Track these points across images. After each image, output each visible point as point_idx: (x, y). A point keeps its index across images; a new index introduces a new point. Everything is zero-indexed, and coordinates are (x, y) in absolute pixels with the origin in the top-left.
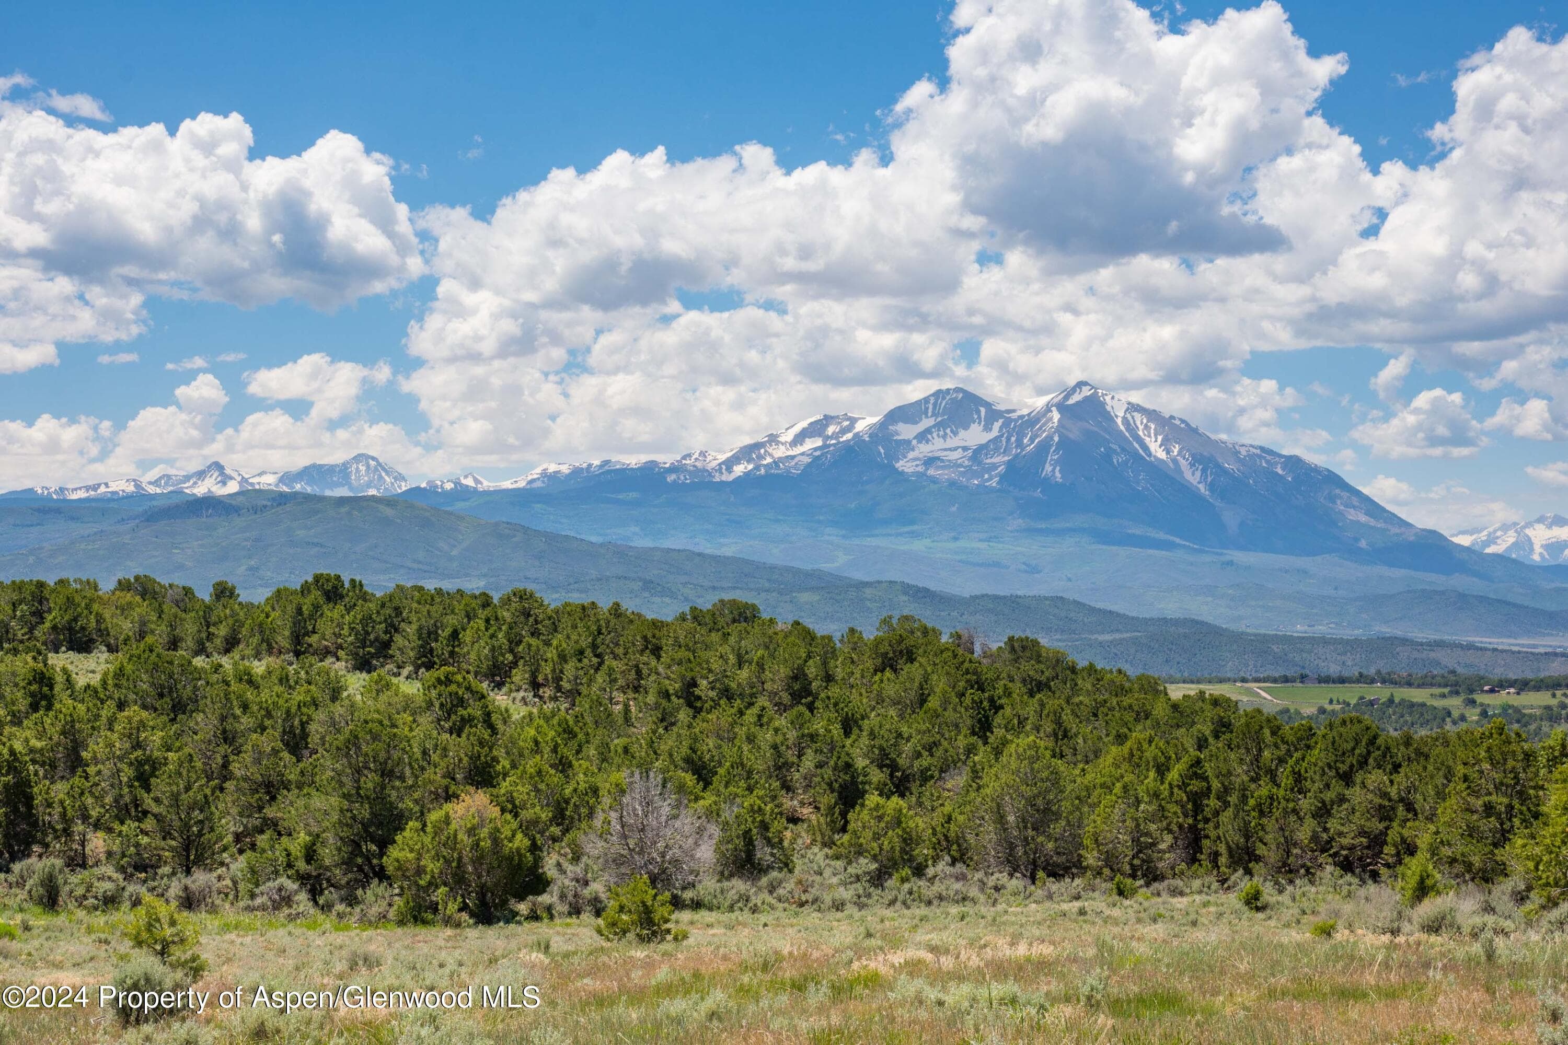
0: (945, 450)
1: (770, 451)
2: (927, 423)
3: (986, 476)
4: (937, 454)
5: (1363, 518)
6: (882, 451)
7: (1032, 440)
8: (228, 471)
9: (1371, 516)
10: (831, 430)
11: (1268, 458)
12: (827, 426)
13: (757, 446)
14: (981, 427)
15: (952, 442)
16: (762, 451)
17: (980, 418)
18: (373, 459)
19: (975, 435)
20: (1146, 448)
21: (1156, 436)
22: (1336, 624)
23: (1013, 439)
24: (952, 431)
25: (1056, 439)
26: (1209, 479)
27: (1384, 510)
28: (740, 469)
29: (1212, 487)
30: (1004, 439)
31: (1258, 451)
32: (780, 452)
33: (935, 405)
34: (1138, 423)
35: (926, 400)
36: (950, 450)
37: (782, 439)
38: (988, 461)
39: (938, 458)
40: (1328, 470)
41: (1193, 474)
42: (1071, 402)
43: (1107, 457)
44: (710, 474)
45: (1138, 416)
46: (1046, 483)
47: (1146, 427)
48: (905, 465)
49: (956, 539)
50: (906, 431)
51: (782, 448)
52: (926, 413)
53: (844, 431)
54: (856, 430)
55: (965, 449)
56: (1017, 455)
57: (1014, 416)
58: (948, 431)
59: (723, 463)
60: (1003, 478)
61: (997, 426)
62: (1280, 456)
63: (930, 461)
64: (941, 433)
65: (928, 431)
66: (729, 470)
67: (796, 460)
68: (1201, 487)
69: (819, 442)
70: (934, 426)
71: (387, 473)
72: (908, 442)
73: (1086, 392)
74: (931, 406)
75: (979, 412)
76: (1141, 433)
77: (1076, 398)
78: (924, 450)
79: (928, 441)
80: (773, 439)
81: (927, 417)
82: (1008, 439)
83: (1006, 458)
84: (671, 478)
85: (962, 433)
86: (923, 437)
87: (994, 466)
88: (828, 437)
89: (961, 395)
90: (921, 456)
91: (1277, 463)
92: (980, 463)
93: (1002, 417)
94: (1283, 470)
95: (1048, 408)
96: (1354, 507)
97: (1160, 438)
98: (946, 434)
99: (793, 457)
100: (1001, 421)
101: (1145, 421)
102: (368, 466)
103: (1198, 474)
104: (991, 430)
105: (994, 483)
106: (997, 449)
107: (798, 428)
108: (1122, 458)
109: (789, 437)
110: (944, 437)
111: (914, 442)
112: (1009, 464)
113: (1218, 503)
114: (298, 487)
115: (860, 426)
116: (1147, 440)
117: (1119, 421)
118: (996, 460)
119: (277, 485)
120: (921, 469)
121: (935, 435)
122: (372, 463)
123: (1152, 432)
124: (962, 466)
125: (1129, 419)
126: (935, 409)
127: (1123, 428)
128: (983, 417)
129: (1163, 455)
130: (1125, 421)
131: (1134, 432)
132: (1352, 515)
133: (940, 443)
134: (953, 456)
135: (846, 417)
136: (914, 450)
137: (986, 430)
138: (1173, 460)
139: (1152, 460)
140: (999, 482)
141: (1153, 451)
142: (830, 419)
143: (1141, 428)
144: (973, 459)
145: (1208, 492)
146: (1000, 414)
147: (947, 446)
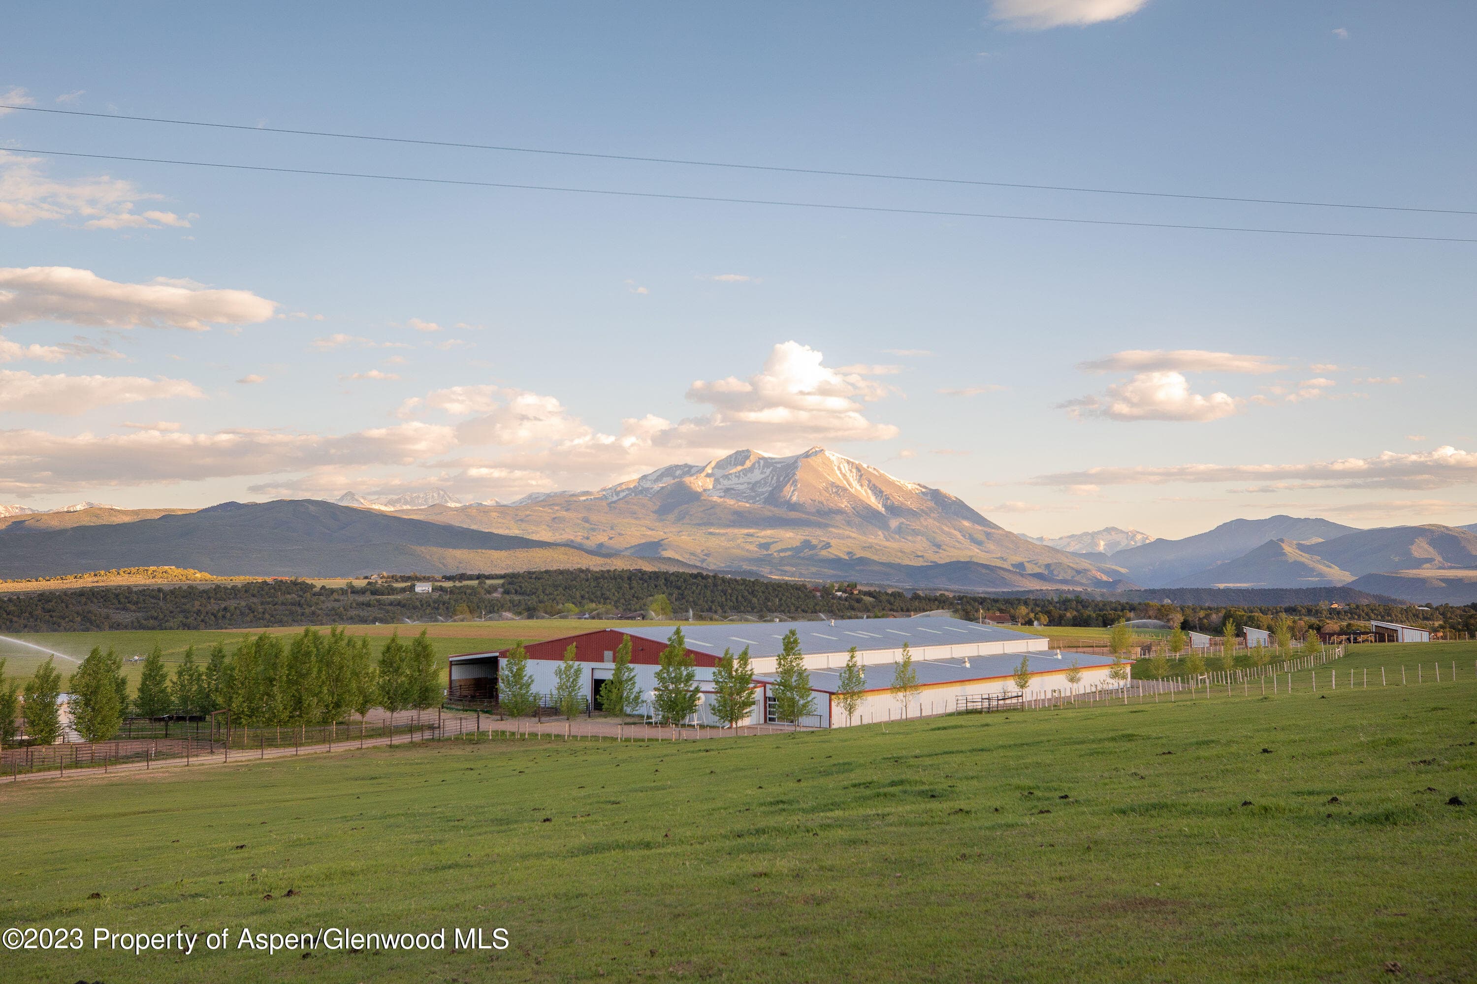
1: (642, 484)
2: (730, 469)
3: (758, 499)
4: (732, 487)
7: (785, 478)
12: (675, 471)
14: (760, 472)
15: (741, 480)
16: (637, 484)
17: (759, 466)
19: (757, 476)
20: (849, 484)
21: (855, 477)
23: (775, 478)
24: (743, 473)
25: (797, 478)
26: (884, 502)
28: (622, 495)
29: (885, 506)
30: (770, 478)
31: (918, 487)
32: (648, 485)
33: (736, 458)
34: (847, 470)
35: (730, 456)
36: (741, 484)
37: (650, 478)
38: (760, 490)
39: (733, 489)
40: (956, 498)
43: (827, 489)
44: (606, 497)
45: (846, 465)
46: (789, 503)
47: (851, 472)
50: (718, 473)
51: (649, 483)
52: (730, 464)
53: (685, 473)
54: (692, 473)
55: (749, 483)
56: (775, 488)
57: (779, 466)
58: (741, 473)
61: (768, 471)
62: (931, 490)
65: (730, 473)
67: (654, 490)
68: (880, 506)
69: (670, 480)
74: (733, 459)
75: (759, 463)
76: (847, 476)
79: (729, 479)
80: (645, 477)
82: (772, 478)
83: (771, 489)
85: (749, 475)
87: (763, 494)
88: (675, 477)
89: (750, 453)
91: (928, 494)
92: (755, 491)
93: (773, 466)
94: (931, 497)
95: (796, 462)
96: (967, 518)
97: (858, 479)
99: (653, 488)
100: (771, 468)
101: (850, 469)
102: (439, 494)
103: (879, 498)
104: (765, 473)
105: (761, 503)
106: (766, 483)
107: (659, 473)
108: (835, 489)
109: (654, 477)
110: (739, 477)
111: (721, 480)
112: (771, 493)
113: (888, 516)
114: (398, 507)
115: (693, 471)
116: (851, 479)
117: (836, 468)
118: (764, 490)
121: (733, 476)
122: (441, 492)
123: (855, 474)
124: (745, 493)
125: (842, 466)
126: (735, 461)
127: (838, 472)
128: (761, 465)
129: (859, 488)
130: (839, 469)
131: (844, 475)
132: (966, 523)
133: (735, 480)
134: (741, 487)
135: (686, 465)
136: (720, 484)
137: (762, 473)
138: (866, 491)
139: (853, 491)
140: (765, 503)
141: (854, 485)
142: (677, 467)
143: (849, 472)
144: (752, 489)
145: (883, 509)
146: (772, 464)
147: (739, 482)
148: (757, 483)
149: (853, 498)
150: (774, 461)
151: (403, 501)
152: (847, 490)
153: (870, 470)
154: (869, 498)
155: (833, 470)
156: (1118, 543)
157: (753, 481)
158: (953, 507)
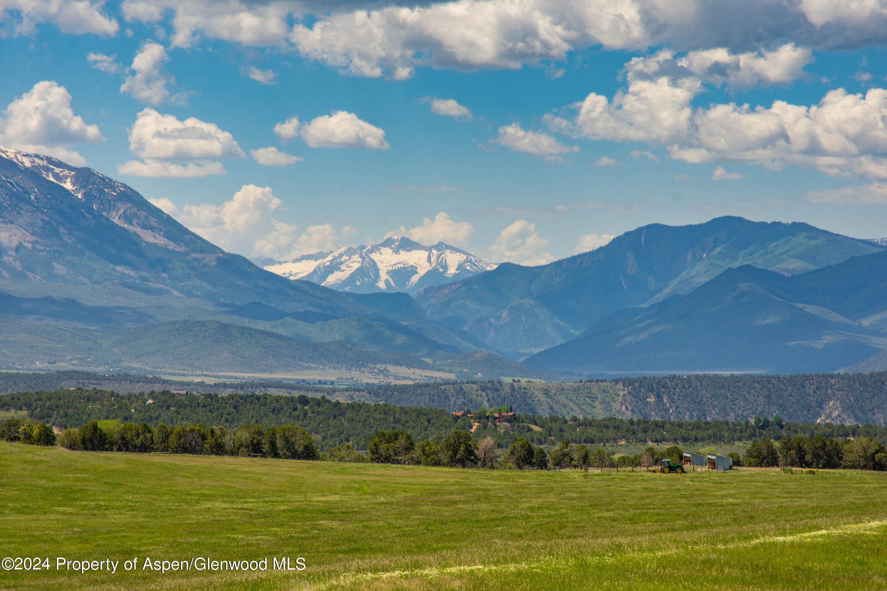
5: (161, 241)
9: (169, 239)
11: (57, 170)
22: (80, 359)
27: (186, 231)
31: (44, 163)
40: (125, 186)
62: (70, 168)
91: (66, 177)
94: (74, 184)
96: (152, 228)
132: (148, 237)
156: (413, 270)
158: (119, 204)
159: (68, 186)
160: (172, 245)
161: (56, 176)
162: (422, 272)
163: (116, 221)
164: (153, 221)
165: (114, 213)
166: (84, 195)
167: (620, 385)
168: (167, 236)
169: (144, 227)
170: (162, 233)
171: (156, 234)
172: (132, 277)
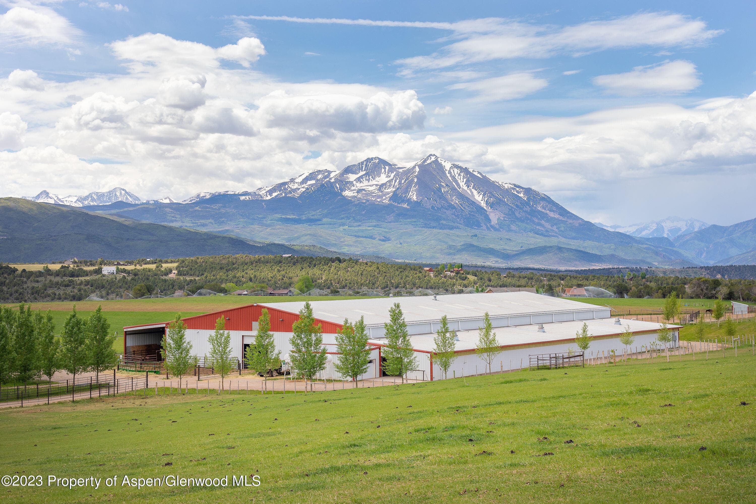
0: (368, 186)
1: (290, 186)
2: (362, 173)
3: (384, 198)
4: (363, 188)
5: (557, 216)
6: (338, 186)
7: (406, 181)
8: (50, 195)
9: (561, 215)
10: (320, 177)
11: (518, 189)
12: (318, 175)
13: (284, 184)
14: (385, 176)
15: (371, 183)
16: (287, 186)
17: (385, 171)
18: (123, 190)
19: (383, 179)
20: (458, 185)
21: (463, 179)
23: (398, 181)
24: (372, 177)
25: (416, 180)
26: (486, 199)
28: (274, 194)
29: (487, 203)
30: (394, 181)
31: (513, 186)
32: (296, 186)
33: (366, 165)
34: (456, 174)
35: (362, 163)
36: (370, 186)
37: (296, 181)
38: (385, 191)
39: (364, 190)
40: (545, 195)
41: (479, 196)
42: (426, 163)
43: (439, 190)
44: (261, 197)
45: (456, 170)
46: (409, 201)
47: (459, 175)
48: (347, 193)
49: (359, 226)
50: (352, 177)
51: (296, 184)
52: (362, 169)
53: (325, 177)
54: (331, 177)
55: (377, 185)
56: (398, 189)
57: (401, 170)
58: (371, 177)
59: (268, 191)
60: (391, 199)
61: (393, 175)
62: (522, 188)
63: (359, 191)
64: (367, 178)
65: (361, 177)
66: (271, 194)
67: (300, 190)
68: (482, 202)
69: (313, 182)
70: (364, 175)
71: (130, 196)
72: (352, 182)
73: (433, 158)
74: (364, 166)
75: (385, 168)
76: (457, 178)
77: (429, 161)
78: (359, 185)
79: (361, 182)
80: (292, 180)
81: (362, 171)
82: (396, 181)
83: (394, 189)
84: (242, 198)
85: (377, 179)
86: (359, 180)
87: (388, 193)
88: (318, 180)
89: (377, 160)
90: (357, 188)
91: (521, 192)
92: (382, 192)
93: (396, 171)
94: (524, 195)
95: (414, 167)
96: (553, 211)
97: (465, 180)
98: (369, 178)
99: (299, 189)
100: (395, 172)
101: (459, 172)
102: (121, 193)
103: (481, 196)
104: (390, 176)
105: (386, 201)
106: (390, 186)
107: (304, 177)
108: (446, 189)
109: (300, 180)
110: (368, 180)
111: (355, 182)
112: (395, 192)
113: (489, 209)
114: (86, 203)
115: (332, 175)
116: (459, 181)
117: (447, 172)
118: (389, 190)
119: (75, 202)
120: (356, 194)
121: (364, 179)
122: (123, 192)
123: (462, 177)
124: (374, 193)
125: (452, 171)
126: (366, 167)
127: (448, 175)
128: (387, 170)
129: (466, 188)
130: (450, 172)
131: (453, 178)
132: (552, 215)
133: (366, 183)
134: (371, 189)
135: (326, 171)
136: (354, 186)
137: (387, 177)
138: (470, 190)
139: (460, 190)
140: (389, 200)
141: (461, 186)
142: (319, 172)
143: (457, 175)
144: (379, 190)
145: (485, 205)
146: (395, 169)
147: (369, 184)
148: (382, 185)
149: (462, 196)
150: (397, 167)
151: (90, 199)
152: (456, 190)
153: (474, 173)
154: (473, 196)
155: (444, 173)
156: (679, 229)
157: (380, 183)
158: (541, 202)
159: (521, 195)
160: (561, 218)
161: (517, 192)
162: (683, 230)
163: (539, 209)
164: (554, 208)
165: (538, 206)
166: (528, 199)
167: (704, 270)
168: (560, 214)
169: (550, 211)
170: (558, 213)
171: (555, 214)
172: (542, 230)
